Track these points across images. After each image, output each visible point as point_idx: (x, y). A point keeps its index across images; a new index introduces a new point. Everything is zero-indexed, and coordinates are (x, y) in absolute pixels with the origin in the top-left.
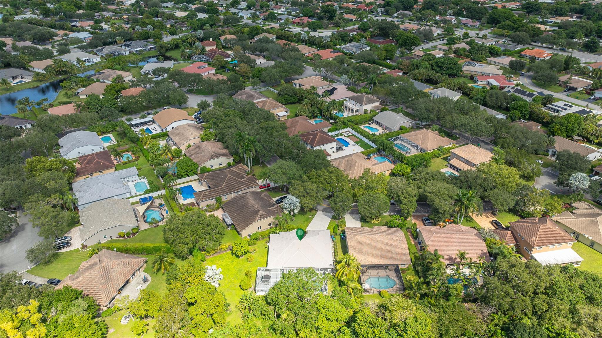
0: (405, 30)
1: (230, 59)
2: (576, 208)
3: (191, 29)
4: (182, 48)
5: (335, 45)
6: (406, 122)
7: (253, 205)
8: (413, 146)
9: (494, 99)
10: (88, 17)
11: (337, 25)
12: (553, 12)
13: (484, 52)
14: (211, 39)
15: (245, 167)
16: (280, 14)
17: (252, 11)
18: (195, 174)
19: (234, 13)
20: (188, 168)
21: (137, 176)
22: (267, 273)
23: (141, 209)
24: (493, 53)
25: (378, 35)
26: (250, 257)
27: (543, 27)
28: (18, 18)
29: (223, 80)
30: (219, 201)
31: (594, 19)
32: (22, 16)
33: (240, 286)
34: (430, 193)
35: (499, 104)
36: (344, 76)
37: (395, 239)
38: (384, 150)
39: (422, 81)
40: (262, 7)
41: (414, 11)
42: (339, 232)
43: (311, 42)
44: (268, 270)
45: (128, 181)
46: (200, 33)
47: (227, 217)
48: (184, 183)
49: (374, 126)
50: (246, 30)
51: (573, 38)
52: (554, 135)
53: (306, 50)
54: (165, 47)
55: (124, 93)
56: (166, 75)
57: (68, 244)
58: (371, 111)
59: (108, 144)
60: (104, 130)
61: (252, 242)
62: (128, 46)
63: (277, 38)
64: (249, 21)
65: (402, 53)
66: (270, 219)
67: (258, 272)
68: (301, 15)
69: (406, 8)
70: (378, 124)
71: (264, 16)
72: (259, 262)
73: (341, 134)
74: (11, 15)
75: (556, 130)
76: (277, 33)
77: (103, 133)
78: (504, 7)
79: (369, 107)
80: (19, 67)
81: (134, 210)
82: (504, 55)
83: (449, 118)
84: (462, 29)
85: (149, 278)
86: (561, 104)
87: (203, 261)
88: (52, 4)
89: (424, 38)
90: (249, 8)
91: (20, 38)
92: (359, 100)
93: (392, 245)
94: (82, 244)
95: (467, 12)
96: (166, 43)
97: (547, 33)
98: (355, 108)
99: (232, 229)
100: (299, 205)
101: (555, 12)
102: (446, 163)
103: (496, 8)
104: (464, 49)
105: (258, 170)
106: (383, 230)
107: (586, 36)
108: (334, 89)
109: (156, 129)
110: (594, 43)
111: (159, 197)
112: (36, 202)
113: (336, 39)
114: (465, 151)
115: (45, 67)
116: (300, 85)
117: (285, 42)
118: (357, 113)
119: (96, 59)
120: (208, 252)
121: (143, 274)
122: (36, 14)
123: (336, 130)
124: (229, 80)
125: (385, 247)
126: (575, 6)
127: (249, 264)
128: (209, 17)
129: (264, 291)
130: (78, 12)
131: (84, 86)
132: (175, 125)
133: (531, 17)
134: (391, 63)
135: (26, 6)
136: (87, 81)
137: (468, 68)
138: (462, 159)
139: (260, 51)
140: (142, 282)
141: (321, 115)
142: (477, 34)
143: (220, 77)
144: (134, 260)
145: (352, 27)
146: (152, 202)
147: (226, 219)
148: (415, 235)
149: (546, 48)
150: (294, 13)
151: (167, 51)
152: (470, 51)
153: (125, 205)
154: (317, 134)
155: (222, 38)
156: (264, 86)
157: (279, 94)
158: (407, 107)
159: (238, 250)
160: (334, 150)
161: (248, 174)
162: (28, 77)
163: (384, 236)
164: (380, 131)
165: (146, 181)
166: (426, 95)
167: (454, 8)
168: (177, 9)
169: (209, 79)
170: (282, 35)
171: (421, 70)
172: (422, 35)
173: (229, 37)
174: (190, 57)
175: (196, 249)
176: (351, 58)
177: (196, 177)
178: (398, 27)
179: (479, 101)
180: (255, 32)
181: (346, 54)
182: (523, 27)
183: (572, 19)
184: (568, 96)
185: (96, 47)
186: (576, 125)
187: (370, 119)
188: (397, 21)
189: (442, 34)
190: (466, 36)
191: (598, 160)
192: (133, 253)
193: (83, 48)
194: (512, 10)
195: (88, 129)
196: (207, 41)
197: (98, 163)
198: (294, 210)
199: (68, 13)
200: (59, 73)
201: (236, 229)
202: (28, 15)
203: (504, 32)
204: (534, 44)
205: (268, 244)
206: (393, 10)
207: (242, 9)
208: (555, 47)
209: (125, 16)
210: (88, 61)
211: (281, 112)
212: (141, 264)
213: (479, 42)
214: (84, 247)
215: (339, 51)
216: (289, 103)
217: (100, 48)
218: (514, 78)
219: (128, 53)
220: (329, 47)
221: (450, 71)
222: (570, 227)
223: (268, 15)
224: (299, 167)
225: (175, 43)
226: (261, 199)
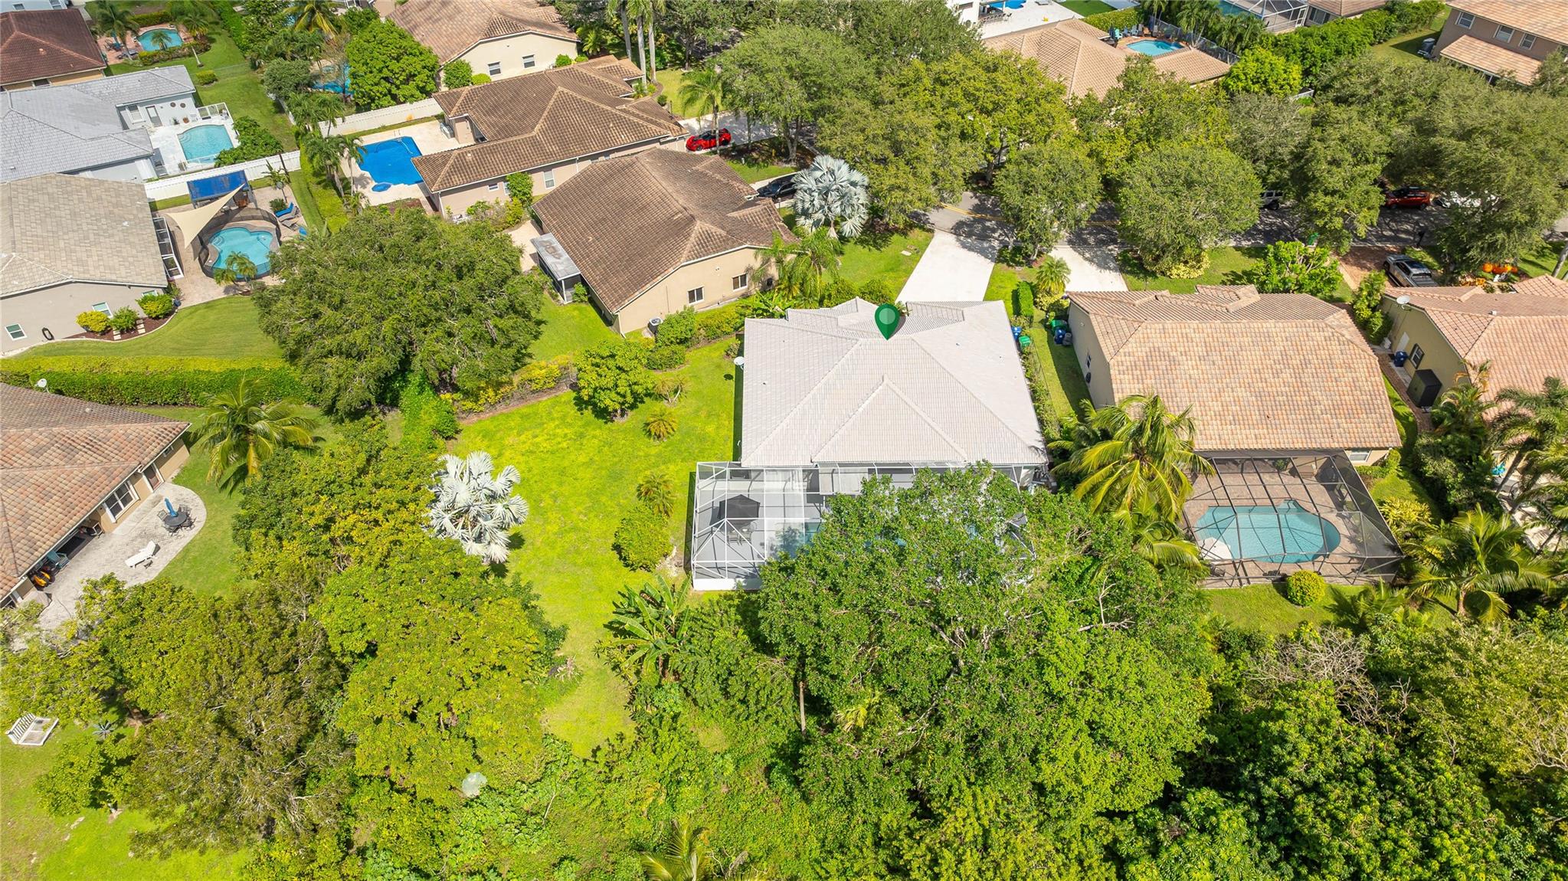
7: (663, 200)
15: (626, 64)
18: (426, 93)
20: (395, 67)
21: (190, 102)
22: (739, 487)
23: (190, 222)
26: (661, 418)
30: (521, 193)
33: (617, 548)
37: (1319, 337)
42: (1039, 314)
44: (746, 475)
45: (156, 121)
47: (554, 252)
48: (384, 128)
61: (666, 352)
66: (744, 259)
67: (701, 484)
72: (702, 439)
81: (158, 225)
85: (199, 513)
87: (448, 432)
93: (1305, 363)
99: (577, 299)
100: (862, 198)
105: (675, 83)
106: (1244, 302)
111: (275, 179)
120: (467, 394)
121: (172, 493)
125: (1277, 374)
127: (655, 448)
129: (732, 571)
138: (1503, 35)
140: (162, 530)
144: (120, 429)
146: (242, 198)
147: (549, 260)
148: (1378, 322)
153: (117, 205)
159: (604, 382)
160: (973, 14)
161: (640, 93)
163: (1270, 325)
165: (229, 123)
175: (415, 379)
177: (430, 107)
192: (136, 401)
197: (26, 48)
198: (841, 217)
201: (593, 301)
205: (738, 361)
212: (155, 450)
226: (700, 179)
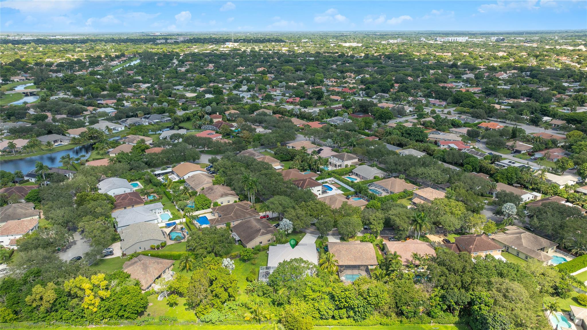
0: (383, 108)
1: (233, 129)
2: (508, 230)
3: (200, 106)
4: (194, 120)
5: (323, 119)
6: (380, 173)
7: (255, 226)
8: (384, 190)
9: (451, 156)
10: (111, 97)
11: (324, 104)
12: (507, 95)
13: (447, 124)
14: (218, 113)
15: (249, 202)
16: (275, 96)
17: (252, 93)
18: (209, 207)
19: (237, 94)
20: (204, 202)
21: (162, 209)
22: (267, 270)
23: (168, 230)
24: (455, 125)
25: (359, 112)
26: (254, 262)
27: (497, 106)
28: (53, 98)
29: (229, 143)
30: (228, 226)
31: (540, 101)
32: (57, 97)
33: (247, 280)
34: (392, 215)
35: (456, 160)
36: (329, 140)
37: (365, 247)
38: (360, 193)
39: (394, 144)
40: (260, 90)
41: (390, 93)
42: (323, 247)
43: (302, 116)
44: (268, 268)
45: (155, 213)
46: (208, 109)
47: (235, 236)
49: (353, 177)
50: (246, 107)
51: (522, 114)
52: (497, 182)
53: (297, 122)
54: (179, 119)
55: (147, 152)
56: (181, 140)
57: (111, 253)
58: (351, 166)
59: (137, 188)
60: (133, 178)
61: (255, 252)
62: (148, 118)
63: (274, 113)
64: (249, 101)
65: (379, 125)
66: (270, 236)
68: (294, 96)
69: (384, 91)
70: (357, 175)
71: (262, 97)
73: (326, 182)
74: (47, 96)
75: (498, 178)
76: (273, 109)
77: (132, 180)
78: (468, 91)
79: (349, 163)
80: (58, 133)
81: (162, 231)
82: (464, 126)
83: (412, 169)
84: (431, 107)
86: (506, 162)
88: (81, 87)
89: (397, 113)
90: (249, 90)
91: (58, 112)
92: (341, 158)
94: (123, 253)
95: (435, 94)
96: (180, 116)
97: (502, 111)
98: (338, 164)
99: (239, 244)
100: (292, 226)
101: (509, 95)
102: (411, 202)
103: (461, 91)
104: (431, 122)
105: (258, 206)
106: (356, 243)
107: (532, 113)
108: (321, 150)
109: (175, 178)
110: (537, 118)
111: (181, 223)
112: (88, 221)
113: (323, 114)
114: (423, 192)
115: (80, 133)
116: (293, 147)
117: (280, 116)
118: (340, 168)
119: (121, 128)
121: (171, 272)
122: (68, 95)
123: (322, 179)
124: (234, 143)
126: (525, 91)
127: (253, 266)
128: (216, 97)
130: (102, 93)
131: (113, 148)
132: (191, 174)
133: (490, 99)
134: (369, 132)
135: (59, 89)
136: (116, 144)
137: (432, 136)
138: (422, 198)
139: (260, 122)
140: (171, 277)
141: (310, 169)
142: (443, 111)
143: (227, 141)
145: (337, 106)
146: (175, 227)
148: (382, 247)
149: (500, 122)
150: (287, 95)
151: (180, 122)
152: (435, 123)
153: (155, 227)
154: (306, 179)
155: (227, 113)
156: (263, 149)
157: (275, 154)
158: (380, 163)
159: (245, 255)
160: (320, 192)
161: (251, 208)
162: (66, 141)
164: (358, 180)
165: (169, 213)
166: (395, 153)
167: (425, 91)
168: (187, 91)
169: (218, 141)
170: (277, 111)
171: (393, 136)
172: (395, 111)
173: (233, 111)
174: (200, 127)
176: (336, 129)
177: (210, 210)
178: (376, 105)
179: (439, 159)
180: (254, 108)
181: (332, 125)
182: (480, 105)
183: (523, 101)
184: (514, 156)
185: (120, 119)
186: (514, 174)
187: (350, 171)
188: (375, 101)
189: (414, 111)
190: (433, 112)
191: (531, 200)
193: (110, 119)
194: (474, 93)
195: (120, 177)
196: (214, 115)
197: (131, 199)
198: (288, 230)
199: (95, 94)
200: (91, 138)
201: (242, 244)
202: (61, 95)
203: (466, 109)
204: (490, 119)
206: (373, 92)
207: (243, 91)
208: (507, 122)
209: (142, 96)
210: (114, 129)
211: (277, 166)
212: (170, 264)
213: (443, 116)
214: (124, 255)
215: (326, 123)
216: (283, 161)
217: (124, 119)
218: (471, 144)
219: (147, 124)
220: (317, 120)
221: (417, 138)
222: (502, 242)
223: (266, 96)
224: (292, 201)
225: (188, 116)
226: (263, 223)
